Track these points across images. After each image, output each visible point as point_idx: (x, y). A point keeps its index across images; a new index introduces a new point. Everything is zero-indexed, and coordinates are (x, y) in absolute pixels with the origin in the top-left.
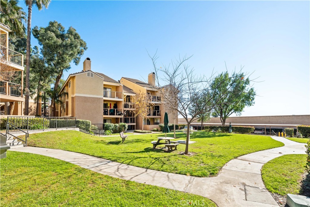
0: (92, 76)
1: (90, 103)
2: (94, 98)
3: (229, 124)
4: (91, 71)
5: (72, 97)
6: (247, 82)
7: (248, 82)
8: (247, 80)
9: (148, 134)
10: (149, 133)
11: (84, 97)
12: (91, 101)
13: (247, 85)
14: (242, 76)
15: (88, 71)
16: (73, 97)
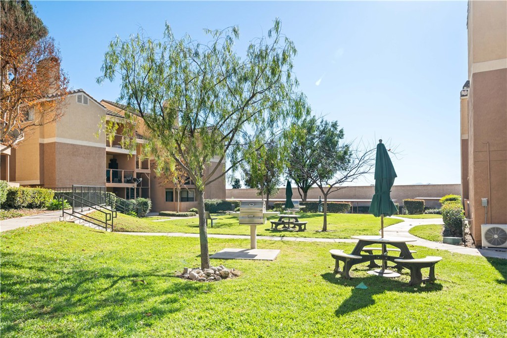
0: (86, 102)
1: (83, 157)
2: (89, 147)
3: (319, 200)
4: (85, 93)
5: (40, 144)
6: (341, 135)
7: (343, 135)
8: (341, 131)
9: (191, 217)
10: (192, 215)
11: (71, 144)
12: (85, 154)
13: (340, 140)
14: (334, 125)
15: (79, 91)
16: (42, 142)
